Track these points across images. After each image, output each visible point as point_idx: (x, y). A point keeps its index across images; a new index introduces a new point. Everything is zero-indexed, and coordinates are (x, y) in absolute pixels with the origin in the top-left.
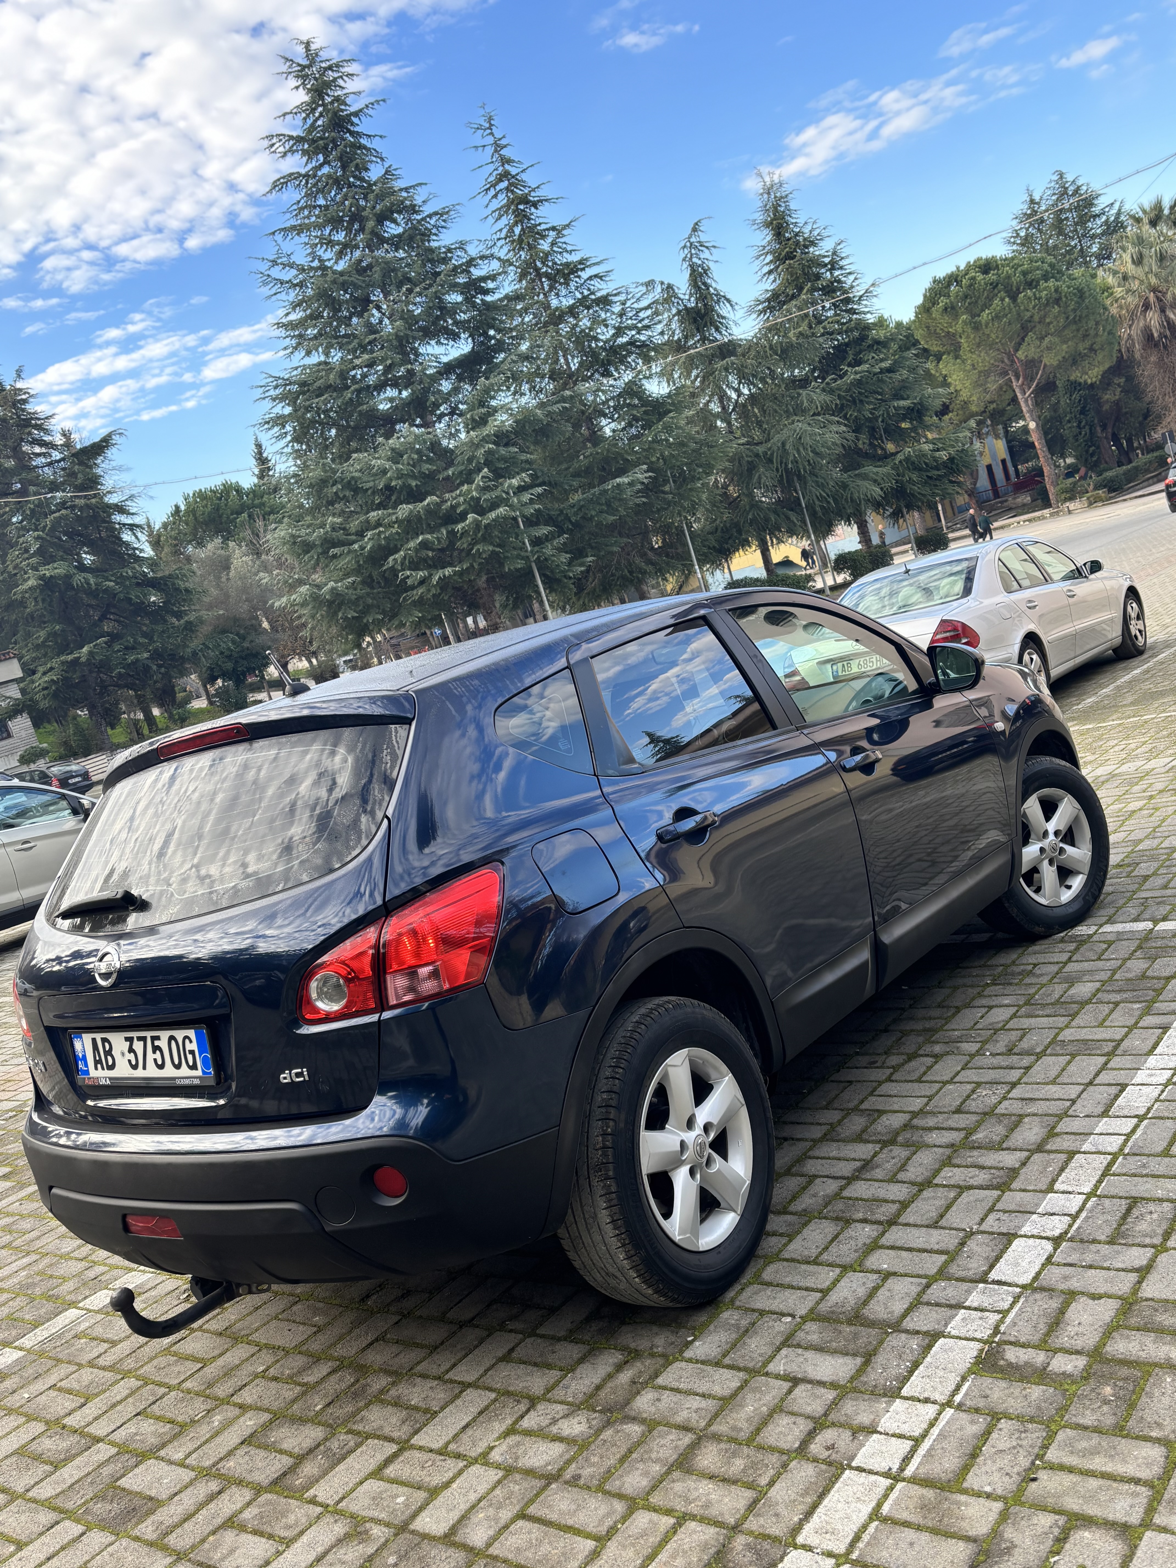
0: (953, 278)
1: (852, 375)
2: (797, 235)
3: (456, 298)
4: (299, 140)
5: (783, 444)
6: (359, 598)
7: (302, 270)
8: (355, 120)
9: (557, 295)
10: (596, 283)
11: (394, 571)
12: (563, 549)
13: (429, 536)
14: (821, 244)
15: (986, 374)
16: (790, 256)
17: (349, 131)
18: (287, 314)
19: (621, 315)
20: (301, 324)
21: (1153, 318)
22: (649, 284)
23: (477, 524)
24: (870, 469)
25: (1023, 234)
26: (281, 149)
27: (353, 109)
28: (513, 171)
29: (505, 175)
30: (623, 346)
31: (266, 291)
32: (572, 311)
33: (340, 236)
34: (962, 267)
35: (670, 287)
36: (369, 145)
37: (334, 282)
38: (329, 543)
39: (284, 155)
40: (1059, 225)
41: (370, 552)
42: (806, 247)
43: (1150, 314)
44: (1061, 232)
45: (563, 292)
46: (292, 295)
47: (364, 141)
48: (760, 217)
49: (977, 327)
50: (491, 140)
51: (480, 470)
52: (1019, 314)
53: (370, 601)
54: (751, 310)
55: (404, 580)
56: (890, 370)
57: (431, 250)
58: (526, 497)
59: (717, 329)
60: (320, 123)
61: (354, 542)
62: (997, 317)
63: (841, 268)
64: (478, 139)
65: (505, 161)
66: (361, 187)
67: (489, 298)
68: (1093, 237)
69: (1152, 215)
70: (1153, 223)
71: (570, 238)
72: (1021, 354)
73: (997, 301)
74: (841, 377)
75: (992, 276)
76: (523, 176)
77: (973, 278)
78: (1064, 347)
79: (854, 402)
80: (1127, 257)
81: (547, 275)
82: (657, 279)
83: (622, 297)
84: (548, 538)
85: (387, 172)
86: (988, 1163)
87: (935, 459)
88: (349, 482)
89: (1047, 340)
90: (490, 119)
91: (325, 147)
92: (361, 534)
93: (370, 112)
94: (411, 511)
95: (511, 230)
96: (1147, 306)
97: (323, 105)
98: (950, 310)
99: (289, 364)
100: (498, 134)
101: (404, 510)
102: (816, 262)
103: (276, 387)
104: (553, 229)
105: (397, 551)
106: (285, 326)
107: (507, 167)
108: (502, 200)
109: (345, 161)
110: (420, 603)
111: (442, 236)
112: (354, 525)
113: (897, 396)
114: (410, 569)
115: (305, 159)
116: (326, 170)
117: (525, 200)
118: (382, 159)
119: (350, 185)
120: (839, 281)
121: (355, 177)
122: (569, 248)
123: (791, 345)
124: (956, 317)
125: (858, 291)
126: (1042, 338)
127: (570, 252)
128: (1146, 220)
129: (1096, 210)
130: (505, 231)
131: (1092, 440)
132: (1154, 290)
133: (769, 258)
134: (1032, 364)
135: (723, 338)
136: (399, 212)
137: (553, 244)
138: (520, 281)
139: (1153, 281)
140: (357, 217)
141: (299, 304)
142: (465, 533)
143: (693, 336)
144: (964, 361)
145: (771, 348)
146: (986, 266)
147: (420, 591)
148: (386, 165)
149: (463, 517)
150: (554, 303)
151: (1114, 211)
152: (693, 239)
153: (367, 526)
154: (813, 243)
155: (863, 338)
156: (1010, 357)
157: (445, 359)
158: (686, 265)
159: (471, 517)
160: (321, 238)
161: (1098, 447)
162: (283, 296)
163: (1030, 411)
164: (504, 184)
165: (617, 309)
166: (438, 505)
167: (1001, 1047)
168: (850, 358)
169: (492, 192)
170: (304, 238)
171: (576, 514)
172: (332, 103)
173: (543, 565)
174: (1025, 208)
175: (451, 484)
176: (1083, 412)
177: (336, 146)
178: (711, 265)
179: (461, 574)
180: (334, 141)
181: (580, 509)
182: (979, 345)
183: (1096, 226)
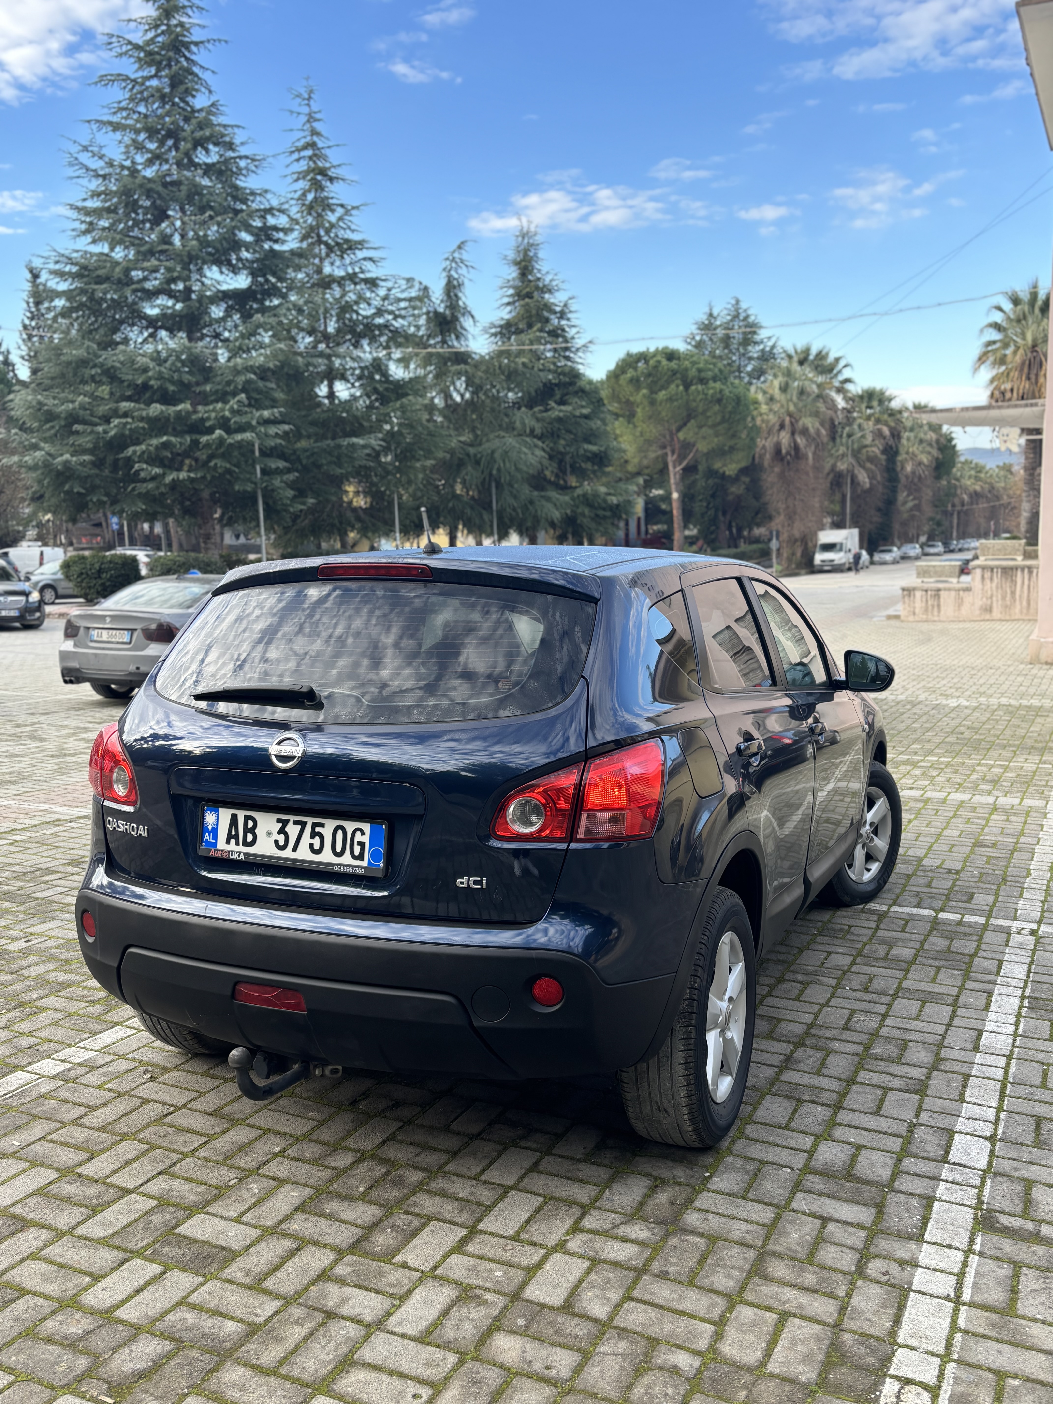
0: (643, 357)
1: (557, 411)
2: (539, 279)
3: (245, 237)
4: (137, 47)
5: (493, 452)
6: (88, 477)
7: (110, 164)
8: (194, 48)
9: (332, 264)
10: (368, 265)
11: (129, 462)
12: (291, 485)
13: (173, 439)
14: (557, 294)
15: (649, 442)
16: (529, 295)
17: (184, 56)
18: (84, 200)
19: (385, 298)
20: (97, 213)
21: (785, 438)
22: (409, 280)
23: (221, 441)
24: (553, 494)
25: (698, 338)
26: (119, 50)
27: (195, 39)
28: (320, 145)
29: (312, 145)
30: (379, 327)
31: (71, 172)
32: (340, 281)
33: (152, 146)
34: (652, 349)
35: (426, 289)
36: (200, 75)
37: (141, 186)
38: (73, 418)
39: (121, 55)
40: (726, 340)
41: (112, 438)
42: (543, 292)
43: (783, 434)
44: (727, 346)
45: (338, 263)
46: (95, 184)
47: (196, 69)
48: (511, 255)
49: (652, 403)
50: (306, 110)
51: (234, 394)
52: (687, 402)
53: (97, 482)
54: (485, 330)
55: (137, 473)
56: (586, 417)
57: (236, 188)
58: (273, 430)
59: (458, 338)
60: (160, 39)
61: (96, 425)
62: (670, 399)
63: (568, 319)
64: (295, 105)
65: (314, 133)
66: (184, 109)
67: (277, 247)
68: (750, 359)
69: (802, 356)
70: (801, 363)
71: (356, 219)
72: (681, 435)
73: (673, 386)
74: (547, 410)
75: (674, 364)
76: (327, 152)
77: (659, 362)
78: (716, 440)
79: (552, 434)
80: (776, 383)
81: (326, 244)
82: (418, 278)
83: (389, 284)
84: (278, 471)
85: (213, 105)
86: (899, 1073)
87: (605, 501)
88: (108, 369)
89: (704, 430)
90: (311, 92)
91: (160, 63)
92: (107, 420)
93: (210, 46)
94: (162, 412)
95: (304, 195)
96: (782, 427)
97: (168, 25)
98: (635, 382)
99: (73, 245)
100: (315, 107)
101: (156, 409)
102: (548, 307)
103: (57, 262)
104: (342, 206)
105: (138, 443)
106: (79, 209)
107: (315, 138)
108: (303, 166)
109: (176, 82)
110: (146, 497)
111: (249, 179)
112: (102, 409)
113: (587, 440)
114: (146, 462)
115: (137, 66)
116: (154, 83)
117: (323, 172)
118: (210, 92)
119: (174, 104)
120: (563, 330)
121: (181, 99)
122: (353, 227)
123: (516, 371)
124: (638, 388)
125: (579, 342)
126: (700, 427)
127: (353, 231)
128: (796, 359)
129: (757, 338)
130: (299, 193)
131: (714, 521)
132: (790, 415)
133: (511, 291)
134: (687, 446)
135: (460, 346)
136: (216, 144)
137: (340, 219)
138: (302, 241)
139: (792, 408)
140: (173, 134)
141: (99, 195)
142: (207, 445)
143: (435, 336)
144: (635, 427)
145: (500, 367)
146: (671, 355)
147: (151, 486)
148: (213, 98)
149: (210, 431)
150: (327, 270)
151: (770, 343)
152: (456, 255)
153: (115, 413)
154: (550, 291)
155: (572, 384)
156: (671, 434)
157: (224, 287)
158: (444, 274)
159: (218, 432)
160: (134, 141)
161: (718, 528)
162: (84, 182)
163: (677, 484)
164: (309, 153)
165: (382, 292)
166: (188, 413)
167: (856, 984)
168: (558, 397)
169: (296, 156)
170: (118, 135)
171: (308, 457)
172: (176, 26)
173: (268, 494)
174: (703, 318)
175: (204, 399)
176: (713, 496)
177: (169, 66)
178: (466, 282)
179: (192, 480)
180: (169, 60)
181: (313, 454)
182: (650, 417)
183: (754, 351)
